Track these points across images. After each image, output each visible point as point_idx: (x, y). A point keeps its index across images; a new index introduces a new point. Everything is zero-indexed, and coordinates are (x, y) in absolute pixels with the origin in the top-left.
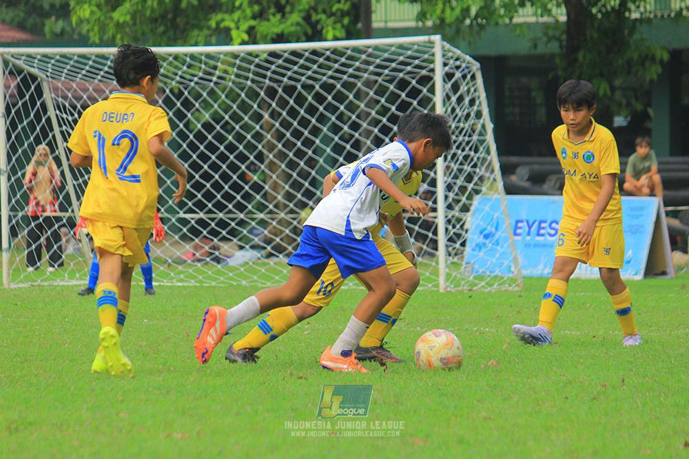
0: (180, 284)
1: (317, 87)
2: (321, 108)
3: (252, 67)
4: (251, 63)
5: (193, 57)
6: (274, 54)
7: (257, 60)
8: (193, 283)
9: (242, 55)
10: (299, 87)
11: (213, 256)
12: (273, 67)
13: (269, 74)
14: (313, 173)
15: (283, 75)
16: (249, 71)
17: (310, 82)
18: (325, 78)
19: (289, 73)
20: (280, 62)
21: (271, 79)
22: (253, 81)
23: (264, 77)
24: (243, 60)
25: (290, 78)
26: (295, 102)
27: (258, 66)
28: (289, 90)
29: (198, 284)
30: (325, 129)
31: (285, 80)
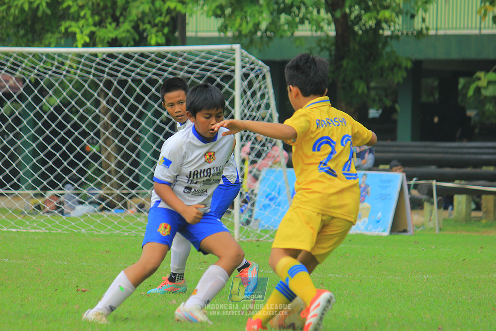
0: (33, 231)
1: (144, 81)
2: (147, 98)
3: (94, 65)
4: (93, 61)
5: (47, 55)
6: (111, 55)
7: (98, 60)
8: (43, 230)
9: (86, 55)
10: (130, 81)
11: (59, 210)
12: (110, 65)
13: (107, 70)
14: (140, 147)
15: (118, 71)
16: (91, 67)
17: (139, 77)
18: (150, 75)
19: (122, 70)
20: (116, 61)
21: (108, 74)
22: (94, 75)
23: (103, 72)
24: (87, 59)
25: (123, 74)
26: (127, 92)
27: (98, 64)
28: (122, 83)
29: (47, 231)
30: (149, 114)
31: (119, 75)
